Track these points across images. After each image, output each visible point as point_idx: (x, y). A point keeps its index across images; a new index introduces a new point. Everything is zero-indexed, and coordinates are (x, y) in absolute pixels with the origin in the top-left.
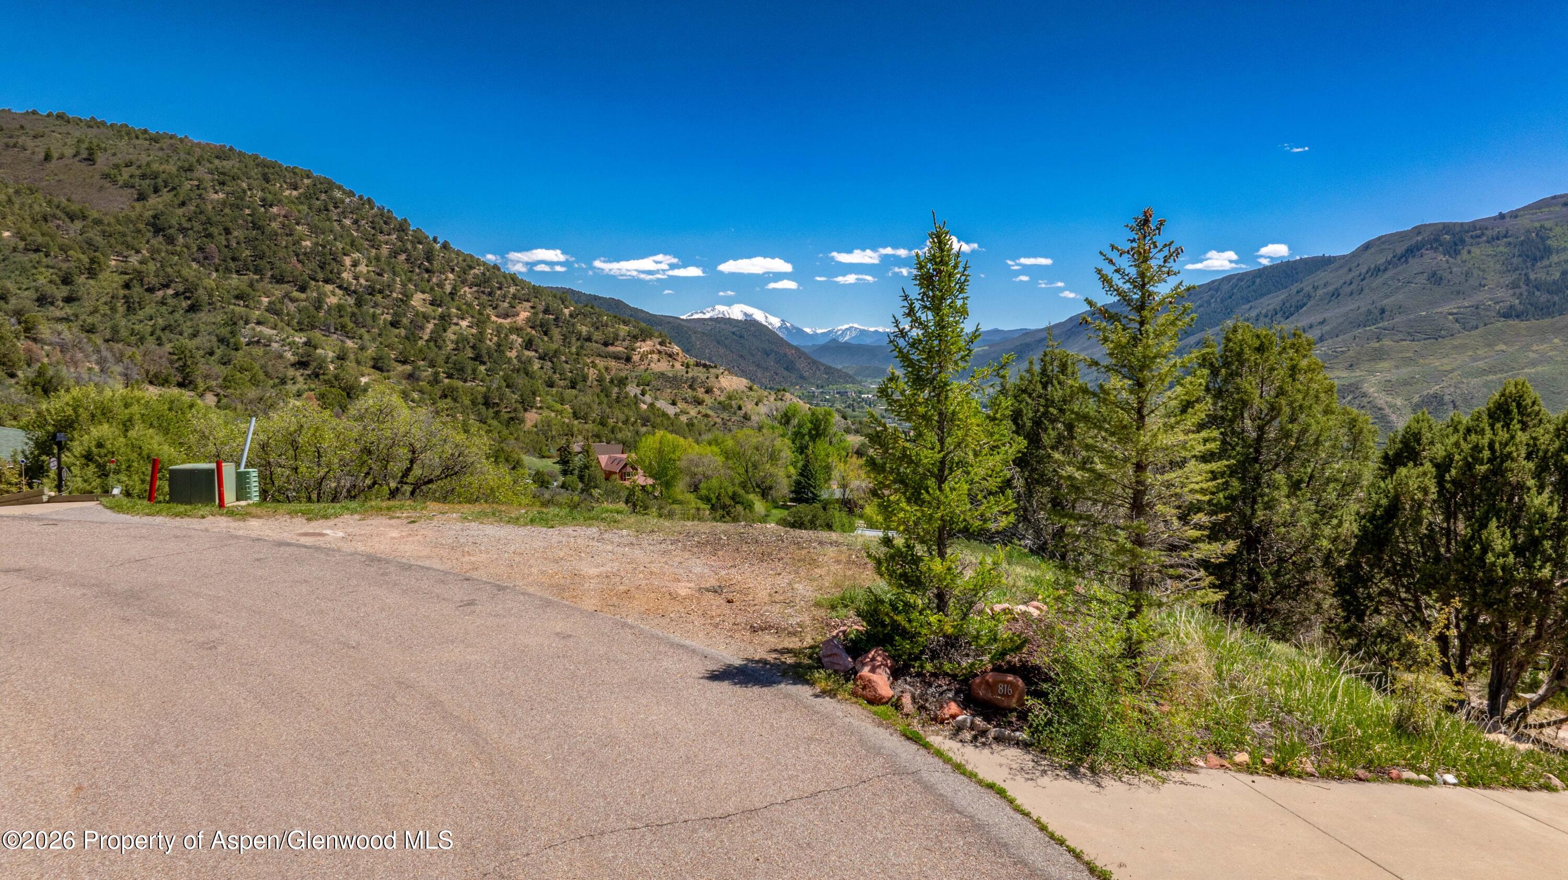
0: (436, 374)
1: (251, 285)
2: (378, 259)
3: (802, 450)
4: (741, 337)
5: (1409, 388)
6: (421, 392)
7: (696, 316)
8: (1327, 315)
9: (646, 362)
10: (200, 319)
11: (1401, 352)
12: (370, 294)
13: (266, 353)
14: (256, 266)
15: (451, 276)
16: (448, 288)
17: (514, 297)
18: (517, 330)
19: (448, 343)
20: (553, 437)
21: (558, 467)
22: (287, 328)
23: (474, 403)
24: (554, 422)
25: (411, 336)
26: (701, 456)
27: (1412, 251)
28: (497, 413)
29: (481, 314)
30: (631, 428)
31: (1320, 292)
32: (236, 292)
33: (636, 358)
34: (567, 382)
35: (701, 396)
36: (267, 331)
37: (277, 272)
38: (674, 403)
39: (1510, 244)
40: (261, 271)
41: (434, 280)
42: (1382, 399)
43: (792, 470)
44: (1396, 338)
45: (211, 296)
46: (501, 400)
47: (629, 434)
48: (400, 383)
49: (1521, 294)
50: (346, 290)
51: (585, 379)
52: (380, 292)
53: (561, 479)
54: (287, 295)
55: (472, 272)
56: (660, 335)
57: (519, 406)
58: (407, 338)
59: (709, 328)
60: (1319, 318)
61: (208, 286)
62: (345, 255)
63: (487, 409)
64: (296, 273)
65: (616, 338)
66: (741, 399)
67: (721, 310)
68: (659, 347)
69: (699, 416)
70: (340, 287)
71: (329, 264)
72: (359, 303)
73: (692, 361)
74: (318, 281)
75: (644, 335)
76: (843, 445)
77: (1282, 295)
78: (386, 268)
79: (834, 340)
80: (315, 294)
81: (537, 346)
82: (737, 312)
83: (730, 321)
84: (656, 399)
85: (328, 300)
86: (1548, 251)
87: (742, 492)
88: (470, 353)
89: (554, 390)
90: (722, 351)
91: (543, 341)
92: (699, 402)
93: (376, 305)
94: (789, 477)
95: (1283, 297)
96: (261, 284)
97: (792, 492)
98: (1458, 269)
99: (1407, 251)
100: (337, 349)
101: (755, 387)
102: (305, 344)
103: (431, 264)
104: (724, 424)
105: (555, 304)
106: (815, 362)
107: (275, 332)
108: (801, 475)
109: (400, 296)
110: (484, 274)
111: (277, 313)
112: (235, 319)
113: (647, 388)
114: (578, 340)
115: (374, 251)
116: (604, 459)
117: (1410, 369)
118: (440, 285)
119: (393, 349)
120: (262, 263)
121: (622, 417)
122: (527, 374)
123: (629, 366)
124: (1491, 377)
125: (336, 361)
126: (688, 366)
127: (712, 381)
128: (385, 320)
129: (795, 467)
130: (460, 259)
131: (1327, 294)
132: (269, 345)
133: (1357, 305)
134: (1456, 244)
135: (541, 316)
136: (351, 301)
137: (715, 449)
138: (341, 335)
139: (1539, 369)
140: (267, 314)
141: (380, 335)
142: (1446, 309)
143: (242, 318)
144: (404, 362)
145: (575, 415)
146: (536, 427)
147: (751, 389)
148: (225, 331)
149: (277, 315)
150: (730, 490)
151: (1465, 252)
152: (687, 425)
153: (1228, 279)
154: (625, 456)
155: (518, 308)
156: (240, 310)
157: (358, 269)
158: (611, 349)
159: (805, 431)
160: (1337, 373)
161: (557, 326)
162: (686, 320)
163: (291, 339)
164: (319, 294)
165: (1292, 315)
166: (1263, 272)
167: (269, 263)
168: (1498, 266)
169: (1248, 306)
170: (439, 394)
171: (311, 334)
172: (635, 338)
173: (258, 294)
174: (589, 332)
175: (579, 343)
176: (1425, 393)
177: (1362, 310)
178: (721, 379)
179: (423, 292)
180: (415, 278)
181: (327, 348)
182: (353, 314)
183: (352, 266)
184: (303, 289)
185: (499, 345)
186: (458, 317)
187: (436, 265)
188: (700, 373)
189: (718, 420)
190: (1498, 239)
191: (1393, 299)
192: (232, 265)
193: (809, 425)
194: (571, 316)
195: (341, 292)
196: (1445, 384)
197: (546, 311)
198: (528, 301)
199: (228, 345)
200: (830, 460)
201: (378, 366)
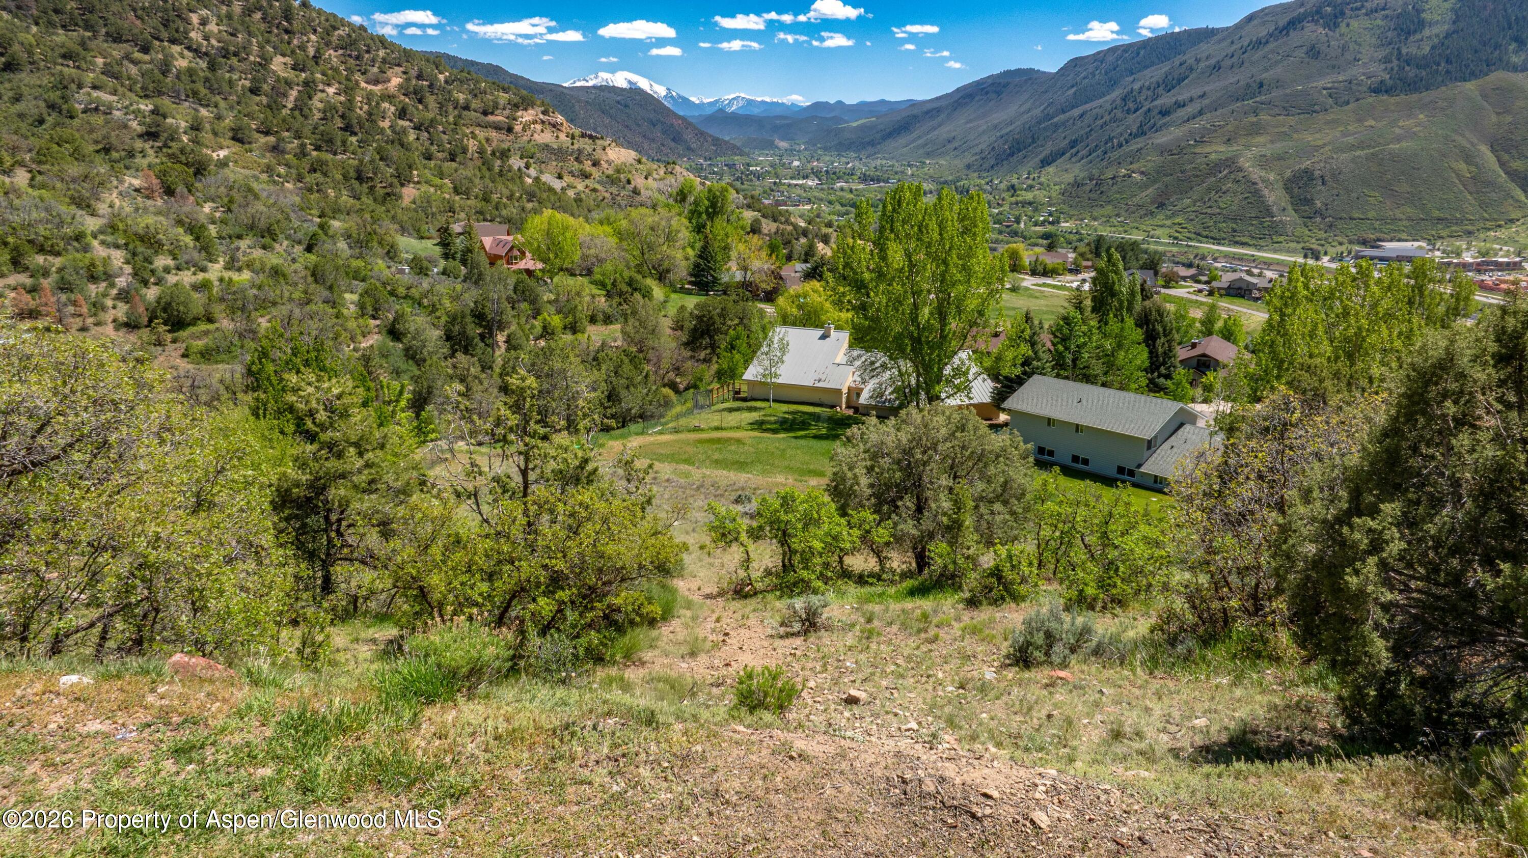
0: (303, 146)
1: (83, 44)
2: (229, 17)
3: (699, 229)
4: (626, 106)
5: (1282, 162)
6: (288, 165)
7: (578, 84)
8: (1207, 88)
9: (529, 133)
10: (21, 81)
11: (1277, 127)
12: (224, 57)
13: (107, 122)
14: (86, 21)
15: (313, 37)
16: (311, 51)
17: (384, 61)
18: (389, 98)
19: (315, 112)
20: (433, 214)
21: (438, 249)
22: (129, 94)
23: (346, 177)
24: (433, 198)
25: (274, 105)
26: (592, 237)
27: (1293, 24)
28: (372, 188)
29: (348, 79)
30: (517, 204)
31: (1202, 65)
32: (63, 51)
33: (518, 128)
34: (446, 155)
35: (588, 169)
36: (106, 97)
37: (112, 29)
38: (560, 177)
39: (1387, 17)
40: (92, 27)
41: (295, 42)
42: (1256, 174)
43: (690, 251)
44: (1272, 112)
45: (30, 53)
46: (375, 174)
47: (515, 211)
48: (264, 156)
49: (1392, 69)
50: (196, 51)
51: (465, 151)
52: (236, 54)
53: (442, 263)
54: (127, 57)
55: (336, 33)
56: (543, 104)
57: (395, 181)
58: (269, 106)
59: (593, 97)
60: (1199, 92)
61: (26, 42)
62: (191, 11)
63: (361, 183)
64: (135, 31)
65: (496, 106)
66: (630, 172)
67: (603, 77)
68: (541, 116)
69: (587, 191)
70: (189, 48)
71: (174, 22)
72: (212, 67)
73: (577, 132)
74: (162, 41)
75: (525, 104)
76: (741, 223)
77: (1165, 68)
78: (240, 28)
79: (721, 110)
80: (160, 56)
81: (412, 114)
82: (620, 80)
83: (614, 89)
84: (541, 172)
85: (176, 63)
86: (1421, 24)
87: (639, 277)
88: (339, 123)
89: (432, 163)
90: (607, 121)
91: (417, 109)
92: (586, 176)
93: (232, 69)
94: (687, 259)
95: (1166, 69)
96: (96, 42)
97: (691, 275)
98: (1336, 43)
99: (1289, 24)
100: (189, 118)
101: (644, 160)
102: (153, 112)
103: (290, 24)
104: (613, 199)
105: (429, 69)
106: (702, 134)
107: (115, 98)
108: (700, 257)
109: (258, 60)
110: (349, 35)
111: (116, 76)
112: (65, 83)
113: (531, 161)
114: (455, 108)
115: (224, 8)
116: (488, 241)
117: (1284, 143)
118: (302, 48)
119: (253, 119)
120: (94, 18)
121: (506, 192)
122: (402, 145)
123: (511, 137)
124: (1358, 153)
125: (190, 132)
126: (573, 138)
127: (599, 154)
128: (243, 86)
129: (693, 248)
130: (323, 18)
131: (1208, 67)
132: (110, 113)
133: (1236, 79)
134: (1336, 17)
135: (414, 82)
136: (203, 64)
137: (608, 229)
138: (194, 103)
139: (1404, 144)
140: (104, 78)
141: (239, 103)
142: (1321, 83)
143: (73, 81)
144: (267, 133)
145: (456, 191)
146: (415, 203)
147: (639, 162)
148: (54, 96)
149: (116, 78)
150: (627, 274)
151: (1343, 25)
152: (575, 200)
153: (1113, 50)
154: (510, 238)
155: (389, 73)
156: (69, 71)
157: (208, 28)
158: (491, 118)
159: (702, 209)
160: (1216, 148)
161: (432, 93)
162: (569, 88)
163: (135, 107)
164: (166, 56)
165: (1174, 87)
166: (1146, 44)
167: (101, 18)
168: (1373, 40)
169: (1131, 79)
170: (307, 167)
171: (158, 100)
172: (516, 106)
173: (92, 54)
174: (466, 100)
175: (456, 112)
176: (1297, 168)
177: (1242, 83)
178: (608, 150)
179: (284, 55)
180: (274, 39)
181: (178, 117)
182: (207, 80)
183: (201, 24)
184: (145, 50)
185: (370, 114)
186: (324, 84)
187: (296, 26)
188: (585, 145)
189: (607, 195)
190: (1376, 11)
191: (1271, 72)
192: (55, 18)
193: (706, 203)
194: (446, 82)
195: (190, 54)
196: (1316, 159)
197: (419, 77)
198: (399, 65)
199: (60, 112)
200: (729, 240)
201: (238, 137)
